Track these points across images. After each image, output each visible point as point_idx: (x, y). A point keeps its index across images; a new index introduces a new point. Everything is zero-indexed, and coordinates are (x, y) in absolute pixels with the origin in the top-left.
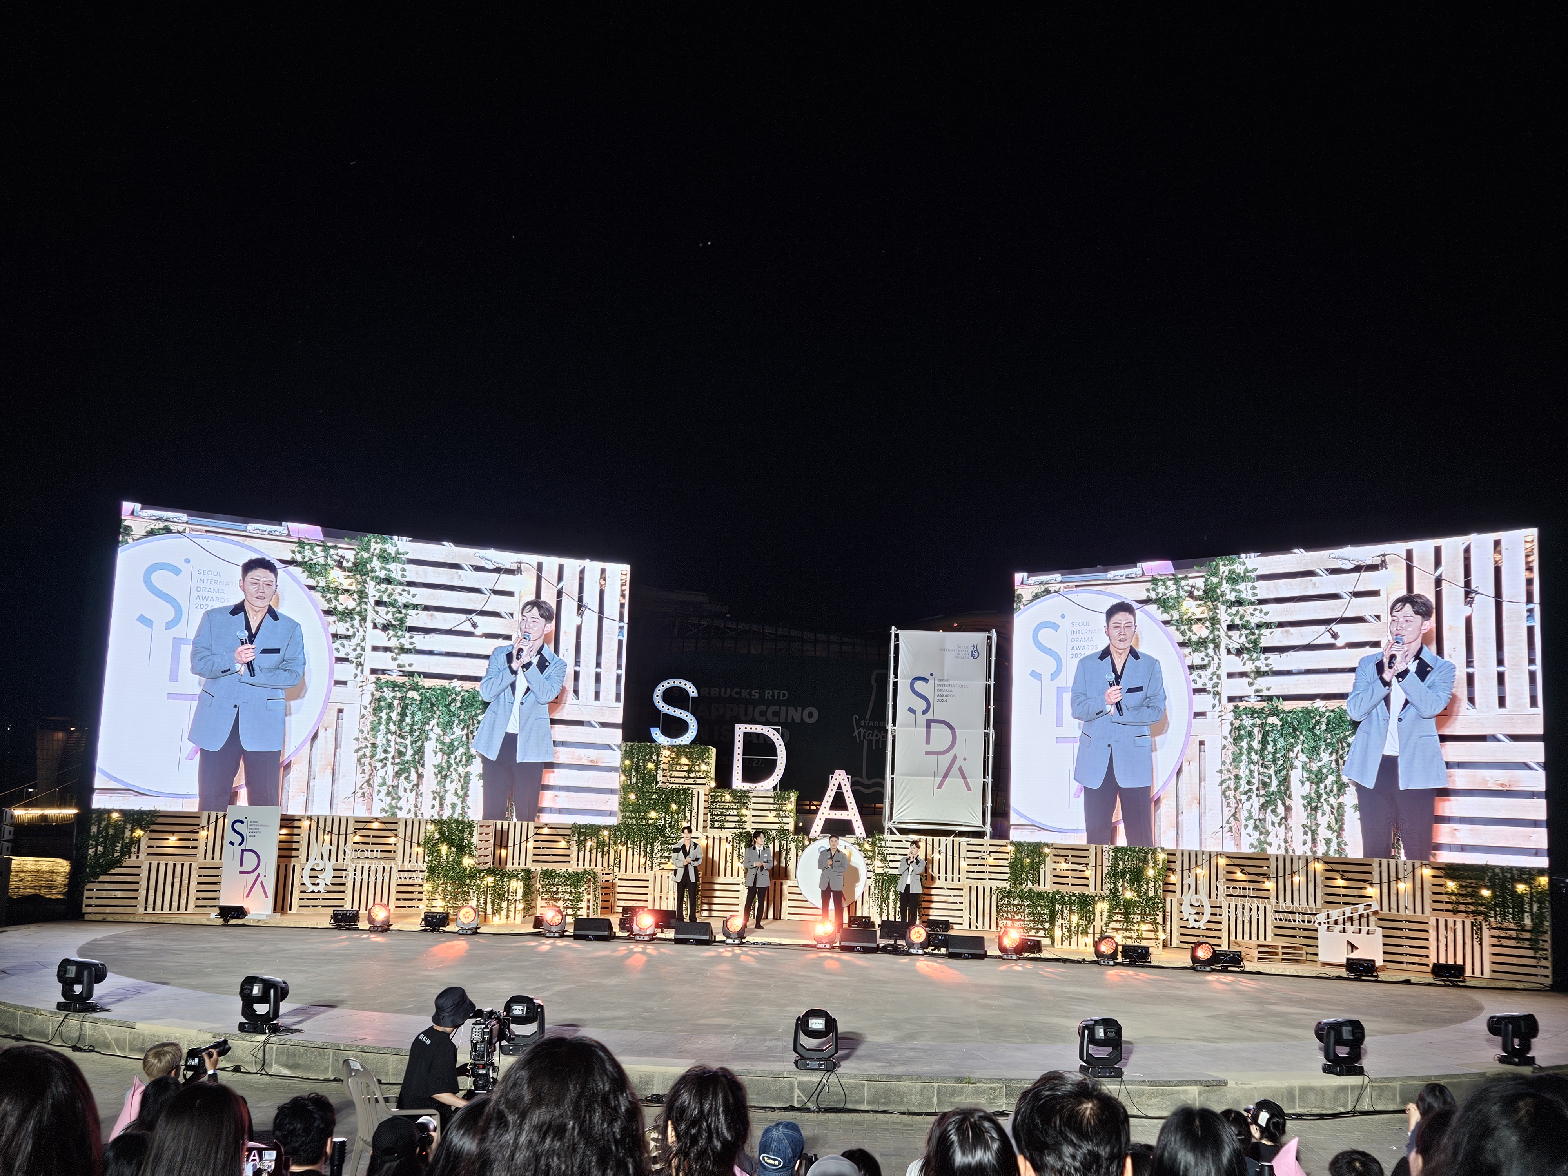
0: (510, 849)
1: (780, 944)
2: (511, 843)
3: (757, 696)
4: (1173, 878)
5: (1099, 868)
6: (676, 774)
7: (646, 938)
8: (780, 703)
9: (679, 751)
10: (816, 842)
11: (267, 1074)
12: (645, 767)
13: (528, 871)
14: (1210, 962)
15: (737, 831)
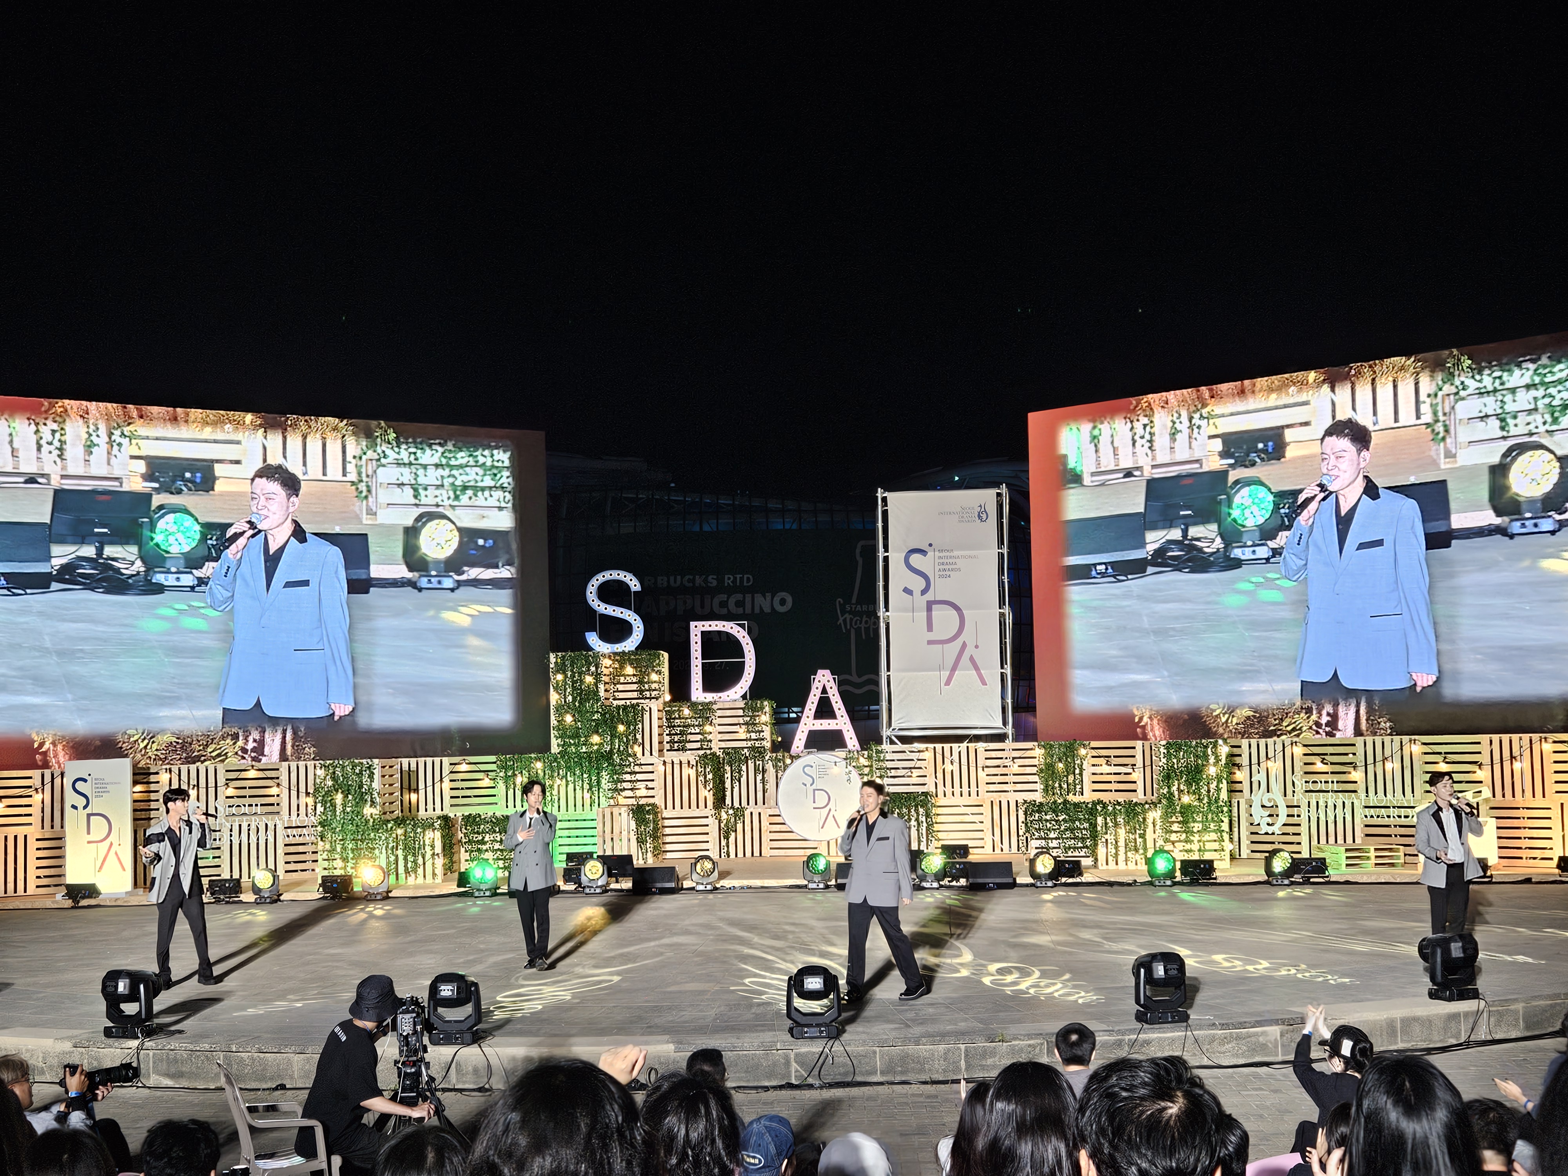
0: (422, 792)
1: (762, 887)
2: (421, 785)
3: (715, 583)
4: (1239, 775)
5: (1148, 769)
6: (621, 687)
7: (598, 891)
8: (744, 590)
9: (622, 658)
10: (800, 761)
11: (144, 1087)
12: (581, 681)
13: (445, 819)
14: (1288, 873)
15: (701, 752)
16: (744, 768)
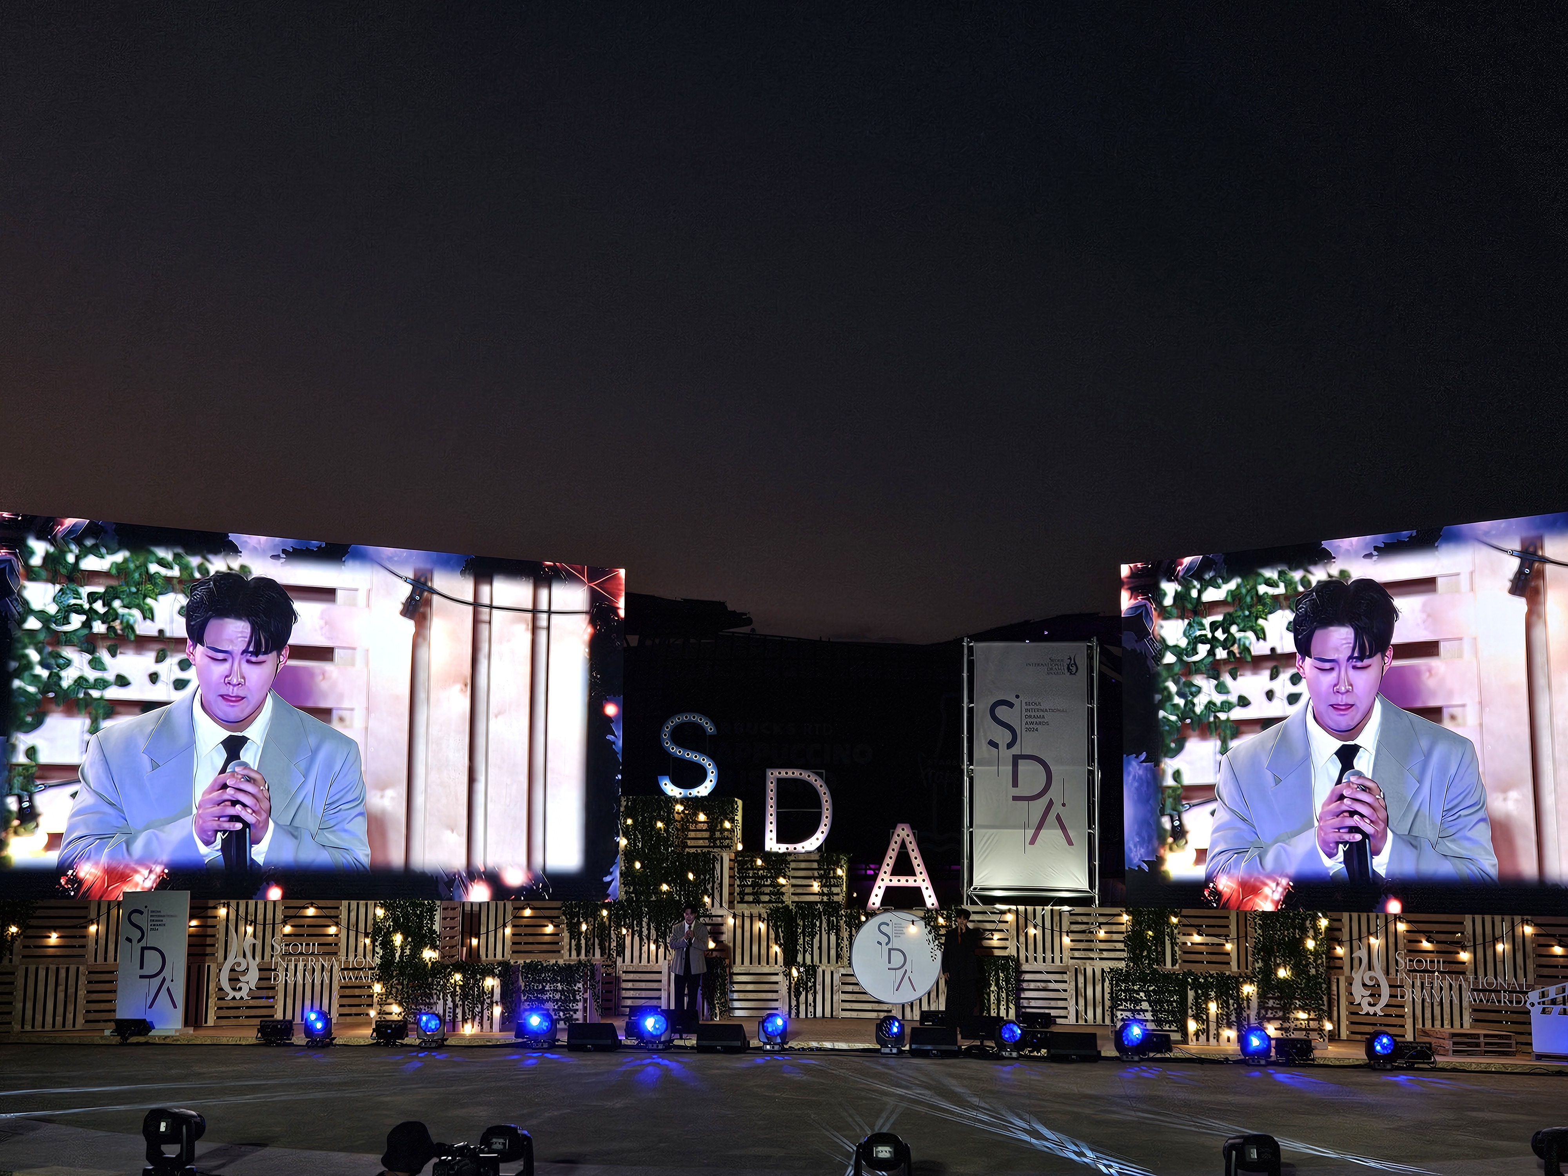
0: (483, 937)
1: (833, 1050)
2: (483, 930)
3: (793, 731)
4: (1340, 951)
5: (1243, 941)
7: (661, 1047)
8: (823, 740)
9: (695, 804)
12: (653, 827)
13: (505, 965)
14: (1391, 1057)
15: (773, 905)
16: (818, 923)
